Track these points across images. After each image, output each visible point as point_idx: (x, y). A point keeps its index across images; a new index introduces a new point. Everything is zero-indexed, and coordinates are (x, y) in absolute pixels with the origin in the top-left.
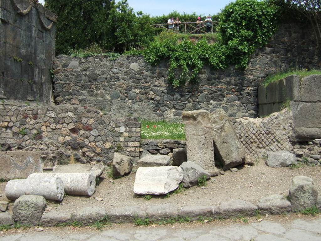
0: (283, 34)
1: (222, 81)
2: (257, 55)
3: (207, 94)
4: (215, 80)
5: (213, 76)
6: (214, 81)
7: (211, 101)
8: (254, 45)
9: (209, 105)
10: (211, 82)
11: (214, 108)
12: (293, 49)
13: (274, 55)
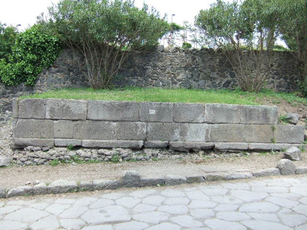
0: (66, 57)
1: (15, 95)
2: (44, 74)
3: (2, 106)
4: (10, 94)
5: (8, 91)
6: (8, 95)
7: (7, 111)
8: (41, 66)
9: (5, 115)
10: (6, 96)
11: (9, 116)
12: (74, 69)
13: (59, 74)
